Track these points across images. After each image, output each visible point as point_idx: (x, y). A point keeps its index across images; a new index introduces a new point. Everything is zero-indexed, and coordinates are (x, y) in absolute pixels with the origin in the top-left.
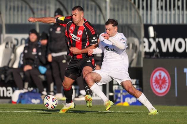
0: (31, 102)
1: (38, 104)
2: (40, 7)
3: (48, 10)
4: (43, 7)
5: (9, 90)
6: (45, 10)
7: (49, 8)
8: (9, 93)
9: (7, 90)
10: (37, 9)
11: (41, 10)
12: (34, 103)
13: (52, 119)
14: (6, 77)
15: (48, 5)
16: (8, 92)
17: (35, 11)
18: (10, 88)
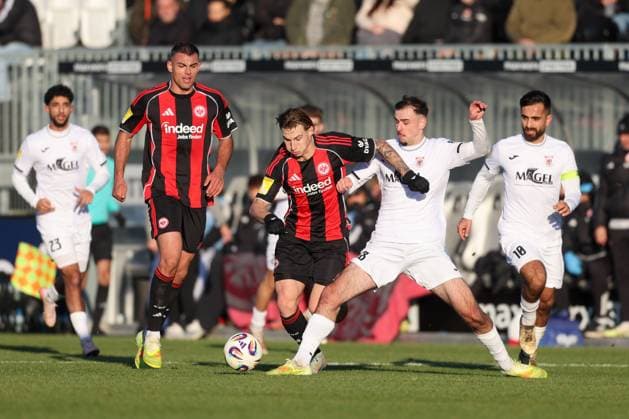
0: (555, 341)
1: (572, 346)
2: (577, 109)
3: (596, 116)
4: (586, 110)
5: (502, 312)
6: (591, 116)
7: (600, 111)
8: (503, 320)
9: (498, 313)
10: (572, 113)
11: (581, 116)
12: (562, 346)
13: (606, 384)
14: (494, 280)
15: (596, 104)
16: (501, 316)
17: (567, 118)
18: (503, 307)
